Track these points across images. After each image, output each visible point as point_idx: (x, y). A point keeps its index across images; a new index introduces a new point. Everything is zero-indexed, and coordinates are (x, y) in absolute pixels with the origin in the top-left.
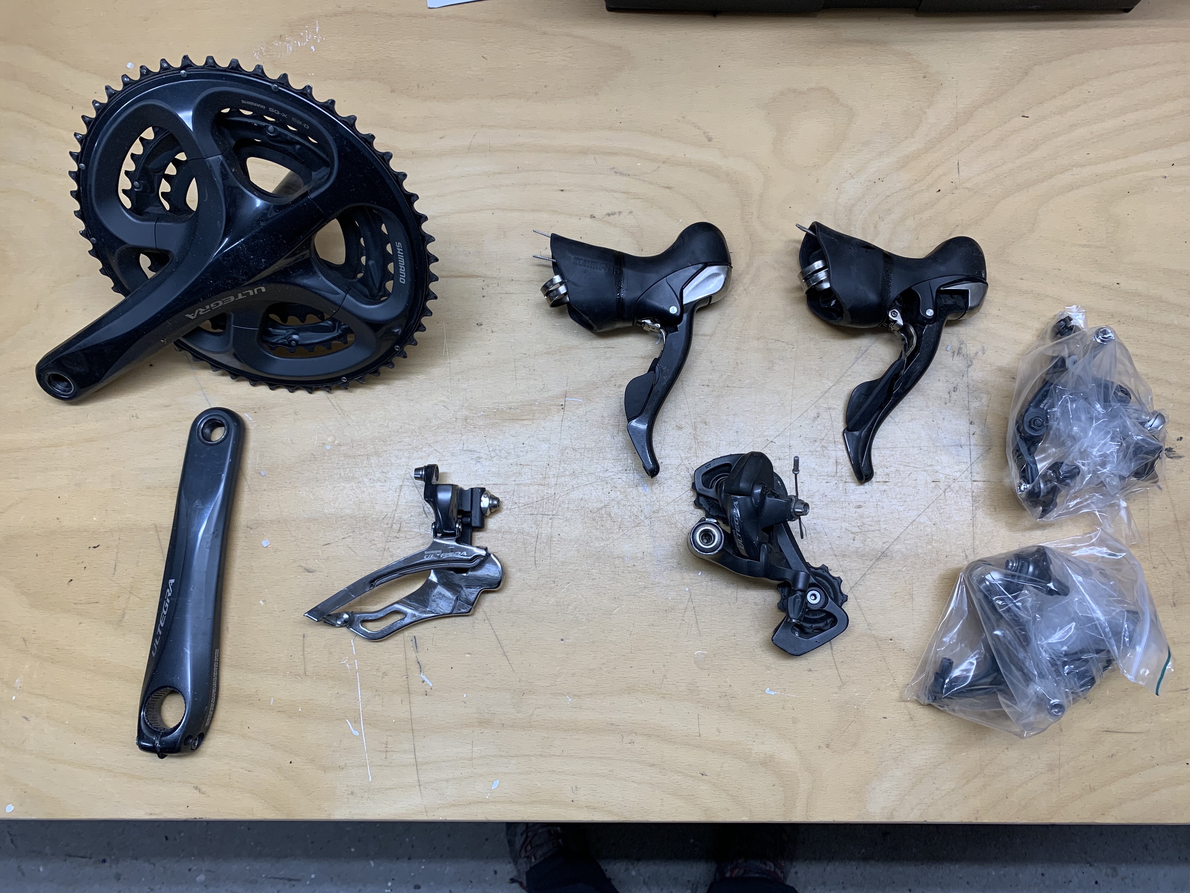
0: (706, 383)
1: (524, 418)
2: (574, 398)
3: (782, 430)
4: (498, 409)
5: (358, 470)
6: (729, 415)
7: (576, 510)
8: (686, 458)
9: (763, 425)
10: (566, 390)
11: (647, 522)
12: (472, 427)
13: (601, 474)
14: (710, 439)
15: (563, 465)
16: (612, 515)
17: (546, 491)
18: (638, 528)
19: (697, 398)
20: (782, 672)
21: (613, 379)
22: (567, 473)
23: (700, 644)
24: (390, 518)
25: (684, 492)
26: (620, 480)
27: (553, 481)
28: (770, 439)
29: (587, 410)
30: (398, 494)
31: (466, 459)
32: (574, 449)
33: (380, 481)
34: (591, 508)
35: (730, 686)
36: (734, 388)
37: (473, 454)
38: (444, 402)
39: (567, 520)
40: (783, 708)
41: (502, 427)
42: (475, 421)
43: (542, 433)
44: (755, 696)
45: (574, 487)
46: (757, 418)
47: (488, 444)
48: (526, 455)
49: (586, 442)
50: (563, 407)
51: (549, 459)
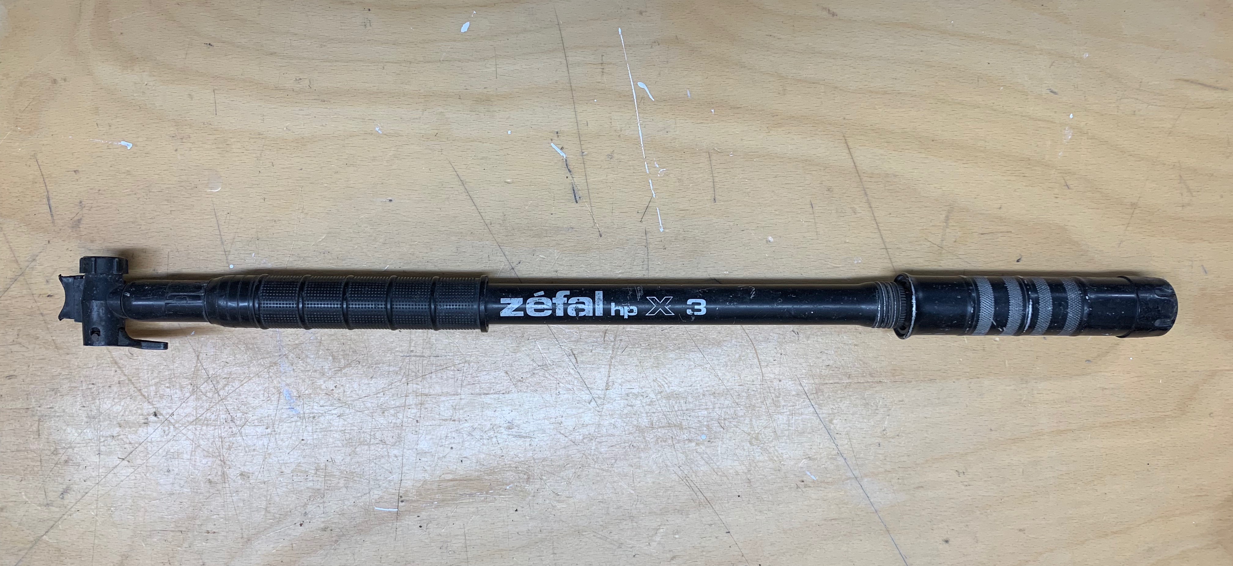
0: (211, 536)
1: (452, 483)
2: (385, 512)
3: (109, 475)
4: (487, 493)
5: (664, 409)
6: (179, 494)
7: (379, 364)
8: (234, 435)
9: (135, 481)
10: (397, 523)
11: (285, 351)
12: (520, 469)
13: (347, 411)
14: (204, 461)
15: (399, 421)
16: (331, 358)
17: (419, 387)
18: (297, 342)
19: (222, 516)
20: (111, 168)
21: (334, 539)
22: (392, 411)
23: (214, 199)
24: (618, 348)
25: (237, 391)
26: (321, 404)
27: (411, 400)
28: (125, 462)
29: (368, 495)
30: (611, 378)
31: (525, 425)
32: (383, 442)
33: (634, 394)
34: (360, 366)
35: (176, 150)
36: (173, 529)
37: (516, 432)
38: (559, 501)
39: (390, 350)
40: (110, 126)
41: (481, 469)
42: (517, 477)
43: (426, 463)
44: (145, 139)
45: (382, 393)
46: (143, 490)
47: (499, 447)
48: (447, 434)
49: (368, 452)
50: (401, 499)
51: (417, 429)
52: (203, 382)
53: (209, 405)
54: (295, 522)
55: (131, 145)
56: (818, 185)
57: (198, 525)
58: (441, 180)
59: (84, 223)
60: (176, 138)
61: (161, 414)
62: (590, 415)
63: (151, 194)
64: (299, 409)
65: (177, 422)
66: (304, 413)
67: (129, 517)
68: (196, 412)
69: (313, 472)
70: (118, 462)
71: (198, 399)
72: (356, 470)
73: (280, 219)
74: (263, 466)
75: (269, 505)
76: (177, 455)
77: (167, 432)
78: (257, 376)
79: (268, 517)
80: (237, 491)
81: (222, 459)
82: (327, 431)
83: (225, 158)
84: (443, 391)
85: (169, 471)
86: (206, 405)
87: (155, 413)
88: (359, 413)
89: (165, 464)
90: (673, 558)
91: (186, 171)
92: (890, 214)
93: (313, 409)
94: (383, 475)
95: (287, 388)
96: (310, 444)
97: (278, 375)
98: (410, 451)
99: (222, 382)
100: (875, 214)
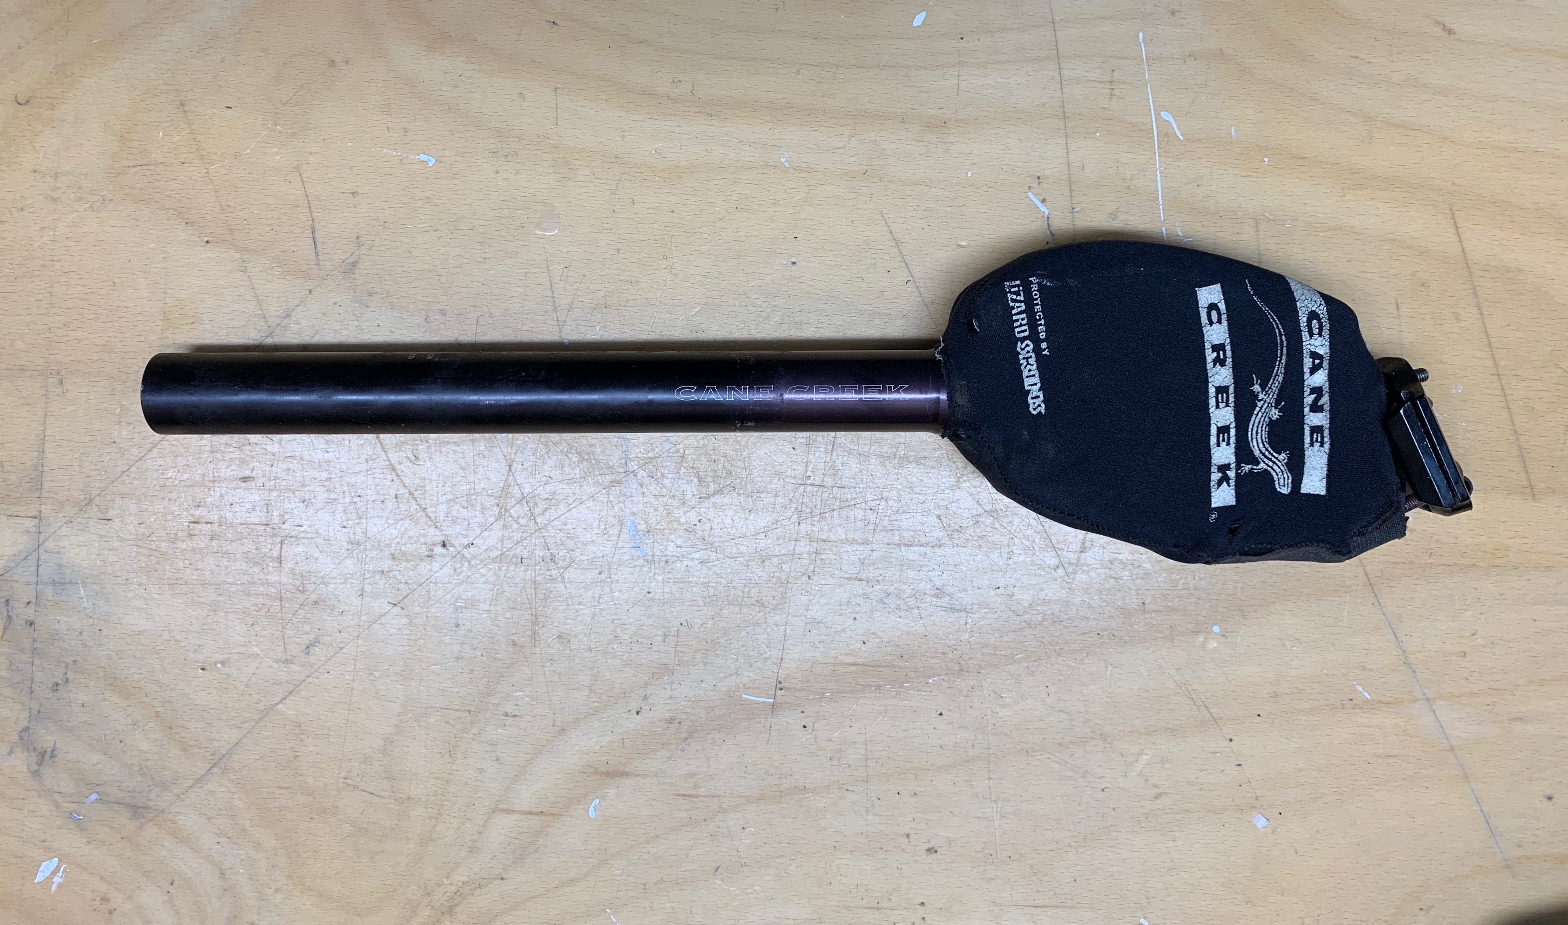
0: (510, 720)
1: (853, 668)
2: (758, 702)
3: (375, 625)
5: (1162, 585)
6: (470, 658)
7: (761, 493)
8: (553, 580)
10: (772, 717)
11: (633, 466)
12: (950, 656)
13: (713, 556)
14: (508, 615)
15: (783, 576)
16: (696, 480)
17: (815, 529)
18: (650, 455)
19: (527, 693)
20: (404, 192)
21: (683, 736)
22: (775, 561)
23: (547, 246)
25: (562, 517)
26: (678, 544)
27: (803, 547)
28: (397, 610)
29: (734, 676)
32: (761, 604)
33: (1121, 562)
34: (735, 495)
35: (497, 172)
36: (458, 708)
38: (1002, 706)
39: (778, 474)
40: (406, 132)
41: (895, 652)
42: (945, 668)
43: (819, 638)
44: (454, 153)
45: (764, 534)
46: (420, 650)
47: (922, 622)
48: (850, 598)
49: (739, 616)
50: (779, 686)
51: (808, 589)
52: (515, 503)
53: (522, 537)
54: (629, 708)
55: (434, 160)
56: (1409, 278)
57: (493, 704)
58: (866, 238)
59: (362, 267)
60: (498, 155)
61: (452, 545)
62: (1055, 586)
63: (458, 232)
64: (648, 550)
65: (474, 557)
66: (653, 556)
67: (398, 686)
68: (502, 544)
69: (660, 639)
70: (389, 608)
71: (505, 527)
72: (720, 641)
73: (638, 280)
74: (590, 627)
75: (595, 682)
76: (472, 604)
77: (459, 570)
78: (592, 499)
79: (594, 700)
80: (551, 660)
81: (534, 613)
82: (684, 583)
83: (565, 188)
84: (849, 537)
85: (457, 625)
86: (517, 536)
87: (444, 542)
88: (729, 560)
89: (453, 616)
90: (1158, 796)
91: (510, 204)
92: (1509, 325)
93: (666, 549)
94: (756, 650)
95: (632, 518)
96: (659, 600)
97: (620, 499)
98: (797, 619)
99: (542, 505)
100: (1487, 324)
